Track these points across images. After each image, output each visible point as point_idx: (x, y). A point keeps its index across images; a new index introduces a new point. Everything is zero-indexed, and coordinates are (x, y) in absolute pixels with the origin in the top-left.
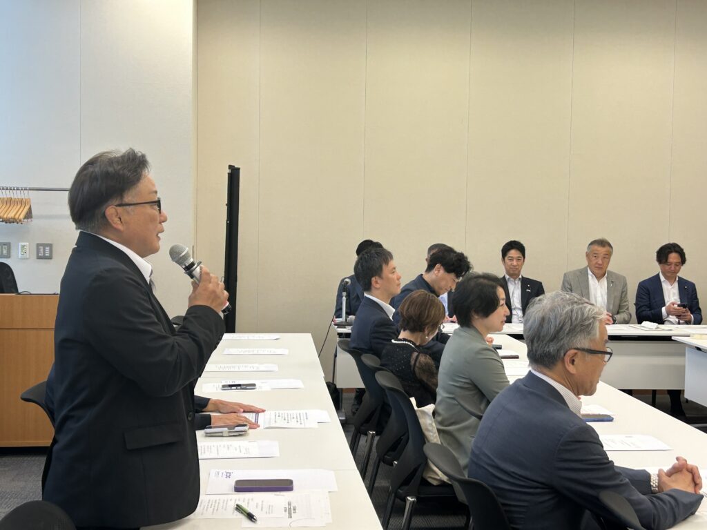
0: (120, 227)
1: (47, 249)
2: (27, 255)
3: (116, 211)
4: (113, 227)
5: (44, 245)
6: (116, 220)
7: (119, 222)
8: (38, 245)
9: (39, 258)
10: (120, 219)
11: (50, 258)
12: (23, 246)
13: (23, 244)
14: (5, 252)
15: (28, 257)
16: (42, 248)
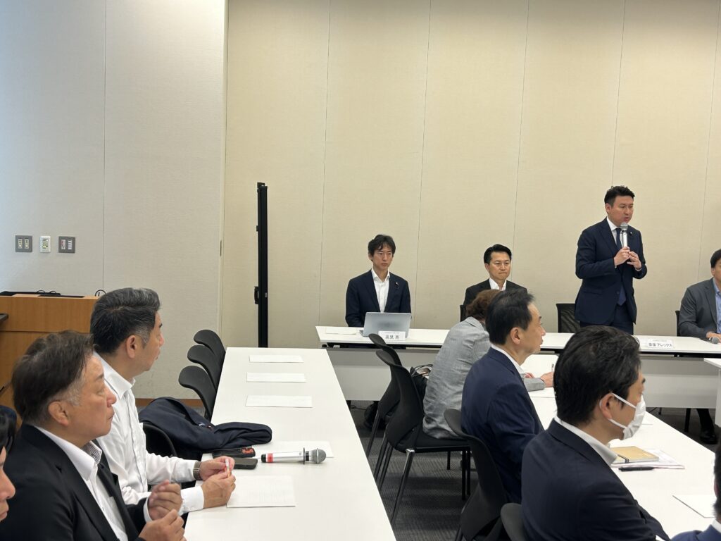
0: (66, 422)
1: (70, 242)
2: (49, 249)
3: (60, 406)
4: (58, 422)
5: (67, 239)
6: (61, 414)
7: (64, 417)
8: (61, 238)
9: (61, 251)
10: (64, 412)
11: (73, 251)
12: (45, 240)
13: (46, 237)
14: (27, 246)
15: (50, 251)
16: (64, 241)
